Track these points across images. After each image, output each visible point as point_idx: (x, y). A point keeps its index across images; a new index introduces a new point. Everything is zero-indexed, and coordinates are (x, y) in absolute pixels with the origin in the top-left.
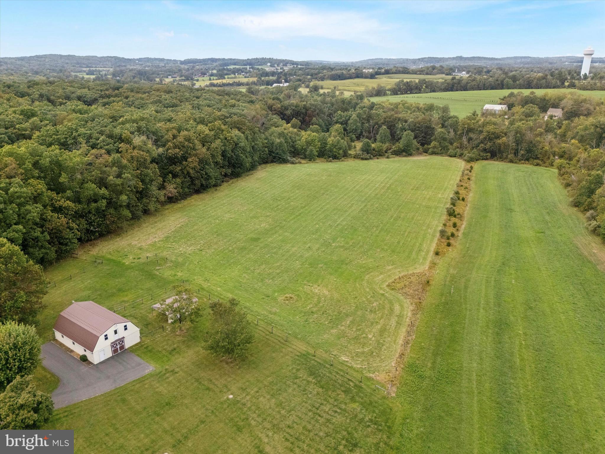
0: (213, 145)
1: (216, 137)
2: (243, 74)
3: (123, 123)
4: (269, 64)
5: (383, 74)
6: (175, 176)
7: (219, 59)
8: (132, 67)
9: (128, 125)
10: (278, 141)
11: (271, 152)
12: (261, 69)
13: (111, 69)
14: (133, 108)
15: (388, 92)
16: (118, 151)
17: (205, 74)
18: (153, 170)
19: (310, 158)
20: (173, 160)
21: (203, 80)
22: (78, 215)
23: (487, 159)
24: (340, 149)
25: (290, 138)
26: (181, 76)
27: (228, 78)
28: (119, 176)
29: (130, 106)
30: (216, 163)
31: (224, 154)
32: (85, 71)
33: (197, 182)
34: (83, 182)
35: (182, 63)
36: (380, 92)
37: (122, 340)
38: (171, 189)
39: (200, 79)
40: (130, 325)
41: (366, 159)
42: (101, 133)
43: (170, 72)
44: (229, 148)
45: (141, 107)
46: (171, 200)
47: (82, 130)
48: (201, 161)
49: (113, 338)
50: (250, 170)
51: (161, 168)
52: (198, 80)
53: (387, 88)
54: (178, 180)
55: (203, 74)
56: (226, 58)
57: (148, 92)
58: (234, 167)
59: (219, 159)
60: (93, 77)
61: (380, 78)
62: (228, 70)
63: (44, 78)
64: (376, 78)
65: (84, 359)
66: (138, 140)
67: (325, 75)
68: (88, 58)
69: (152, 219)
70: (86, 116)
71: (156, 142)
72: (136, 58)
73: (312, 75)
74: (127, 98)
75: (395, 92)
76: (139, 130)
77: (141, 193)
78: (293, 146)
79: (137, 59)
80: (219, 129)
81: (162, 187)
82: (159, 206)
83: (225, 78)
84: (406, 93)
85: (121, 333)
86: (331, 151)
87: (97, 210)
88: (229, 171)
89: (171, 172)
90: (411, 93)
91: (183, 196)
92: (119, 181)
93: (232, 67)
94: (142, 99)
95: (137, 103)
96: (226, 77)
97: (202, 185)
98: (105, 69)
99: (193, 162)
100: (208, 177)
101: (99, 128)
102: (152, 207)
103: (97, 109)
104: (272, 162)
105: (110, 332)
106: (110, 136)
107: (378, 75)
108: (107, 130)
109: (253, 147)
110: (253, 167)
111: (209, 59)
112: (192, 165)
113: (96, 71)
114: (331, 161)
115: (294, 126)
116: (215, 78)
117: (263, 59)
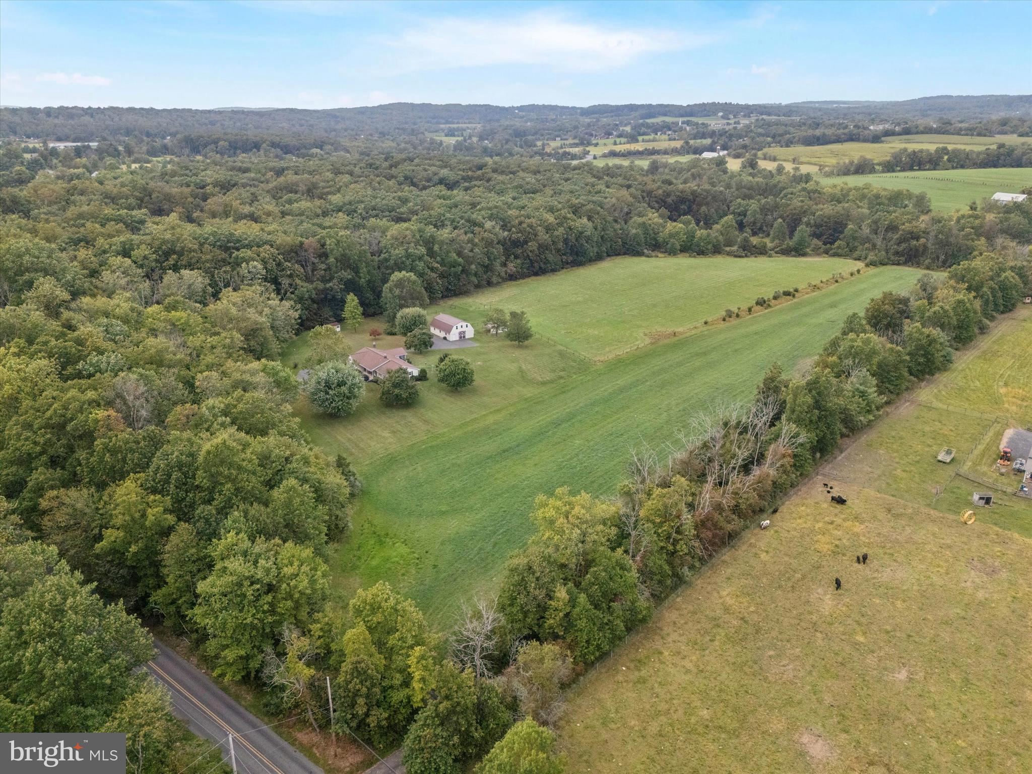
0: (556, 233)
1: (560, 224)
2: (670, 132)
3: (480, 210)
4: (721, 114)
5: (899, 134)
6: (516, 257)
7: (642, 106)
8: (508, 123)
9: (483, 212)
10: (634, 231)
11: (624, 243)
12: (703, 124)
13: (479, 126)
14: (492, 194)
15: (877, 167)
16: (472, 233)
17: (610, 134)
18: (498, 250)
19: (672, 252)
20: (516, 244)
21: (605, 144)
22: (442, 276)
23: (898, 264)
24: (709, 243)
25: (653, 229)
26: (575, 138)
27: (643, 141)
28: (472, 251)
29: (490, 192)
30: (558, 250)
31: (566, 241)
32: (443, 130)
33: (536, 265)
34: (448, 252)
35: (585, 112)
36: (862, 168)
37: (464, 332)
38: (512, 267)
39: (601, 142)
40: (469, 325)
41: (740, 257)
42: (462, 218)
43: (560, 132)
44: (572, 238)
45: (500, 193)
46: (512, 277)
47: (448, 215)
48: (540, 246)
49: (460, 330)
50: (595, 260)
51: (505, 249)
52: (596, 145)
53: (875, 162)
54: (519, 261)
55: (608, 134)
56: (654, 103)
57: (514, 173)
58: (577, 255)
59: (561, 245)
60: (452, 141)
61: (887, 142)
62: (648, 126)
63: (394, 145)
64: (882, 142)
65: (445, 338)
66: (488, 225)
67: (794, 137)
68: (449, 108)
69: (492, 289)
70: (448, 202)
71: (504, 227)
72: (515, 105)
73: (773, 137)
74: (488, 180)
75: (889, 167)
76: (491, 218)
77: (487, 267)
78: (655, 239)
79: (518, 108)
80: (565, 218)
81: (504, 265)
82: (500, 280)
83: (637, 141)
84: (911, 169)
85: (464, 329)
86: (698, 246)
87: (455, 273)
88: (571, 258)
89: (513, 254)
90: (920, 169)
91: (523, 276)
92: (471, 254)
93: (659, 120)
94: (503, 183)
95: (497, 188)
96: (640, 138)
97: (540, 268)
98: (469, 125)
99: (533, 245)
100: (547, 262)
101: (460, 214)
102: (494, 279)
103: (458, 195)
104: (625, 254)
105: (459, 326)
106: (468, 221)
107: (890, 135)
108: (466, 216)
109: (602, 237)
110: (599, 258)
111: (626, 106)
112: (530, 249)
113: (458, 129)
114: (695, 257)
115: (661, 216)
116: (623, 140)
117: (714, 104)
